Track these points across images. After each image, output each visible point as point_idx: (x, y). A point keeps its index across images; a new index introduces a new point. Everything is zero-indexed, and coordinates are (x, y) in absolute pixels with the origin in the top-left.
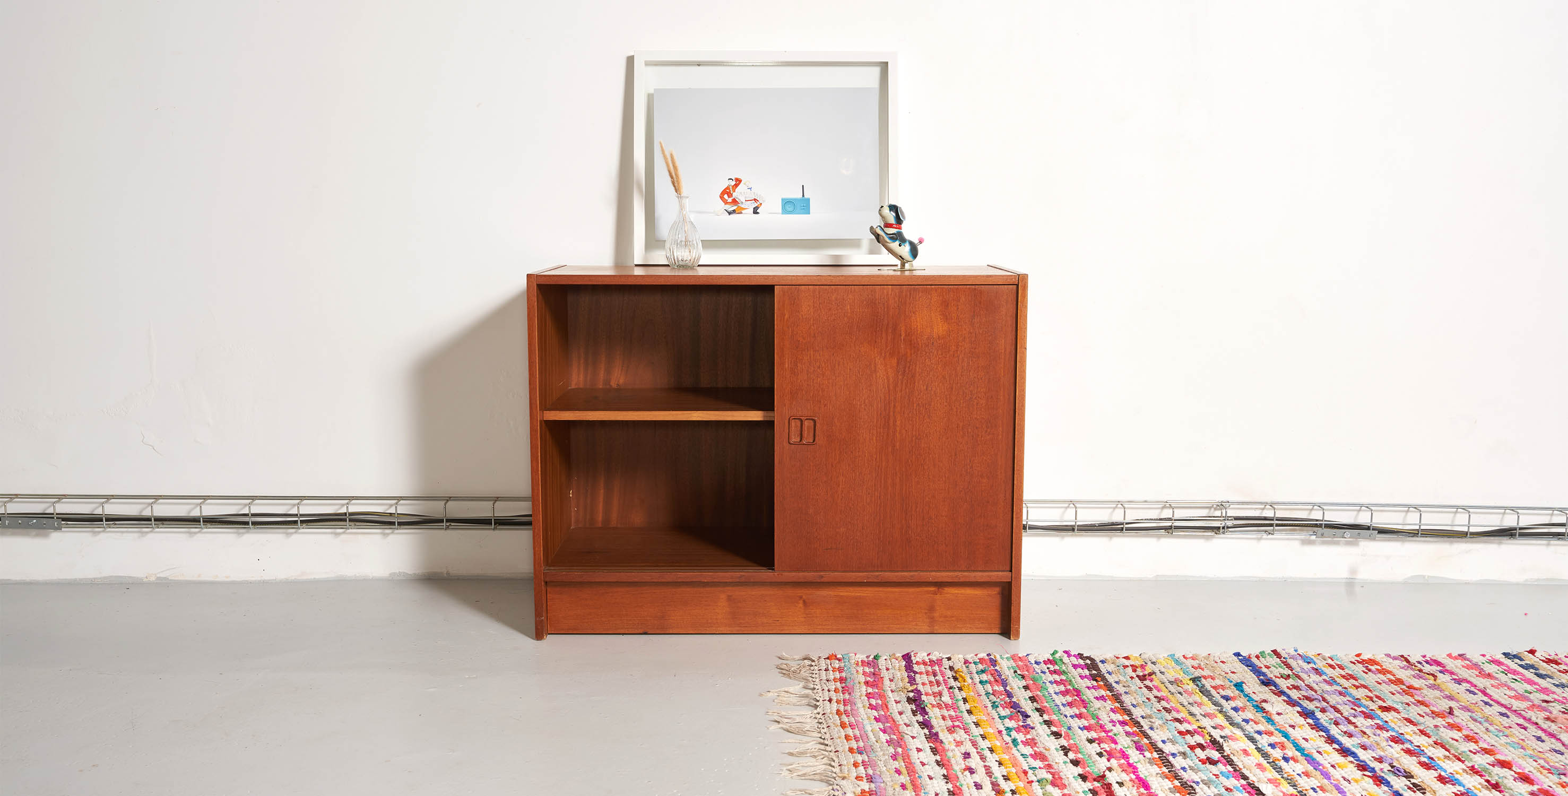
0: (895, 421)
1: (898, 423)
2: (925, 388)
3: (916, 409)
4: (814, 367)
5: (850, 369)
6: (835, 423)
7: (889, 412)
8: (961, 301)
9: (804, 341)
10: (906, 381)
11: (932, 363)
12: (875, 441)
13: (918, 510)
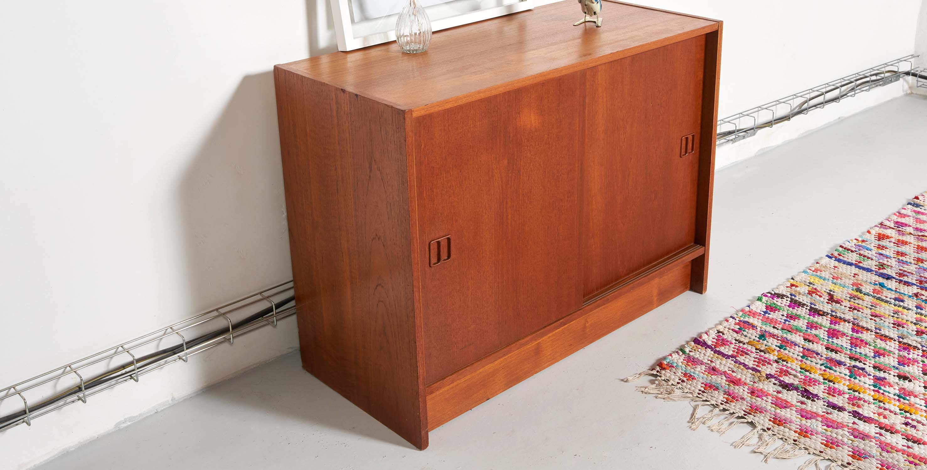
0: (507, 216)
1: (509, 217)
2: (527, 178)
3: (521, 200)
4: (447, 189)
5: (474, 181)
6: (464, 234)
7: (503, 210)
8: (551, 92)
9: (438, 166)
10: (514, 177)
11: (532, 155)
12: (494, 239)
13: (524, 285)
